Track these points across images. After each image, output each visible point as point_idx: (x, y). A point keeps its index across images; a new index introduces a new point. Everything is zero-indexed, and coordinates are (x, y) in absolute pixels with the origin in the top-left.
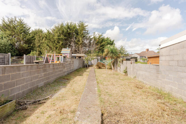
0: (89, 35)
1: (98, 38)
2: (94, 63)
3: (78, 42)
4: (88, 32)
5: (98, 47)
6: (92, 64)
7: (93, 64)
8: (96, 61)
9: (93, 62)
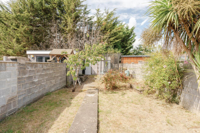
0: (89, 16)
1: (106, 20)
2: (98, 71)
3: (65, 28)
4: (87, 10)
5: (105, 37)
6: (93, 73)
7: (96, 72)
8: (103, 66)
9: (95, 68)
